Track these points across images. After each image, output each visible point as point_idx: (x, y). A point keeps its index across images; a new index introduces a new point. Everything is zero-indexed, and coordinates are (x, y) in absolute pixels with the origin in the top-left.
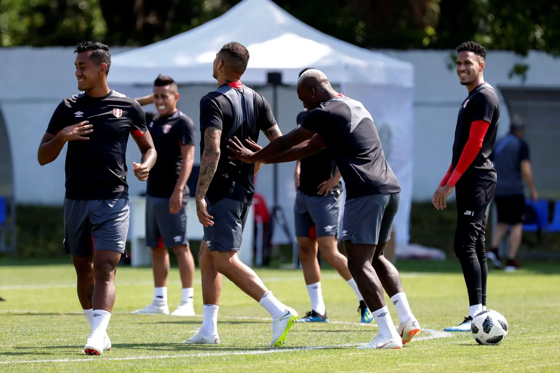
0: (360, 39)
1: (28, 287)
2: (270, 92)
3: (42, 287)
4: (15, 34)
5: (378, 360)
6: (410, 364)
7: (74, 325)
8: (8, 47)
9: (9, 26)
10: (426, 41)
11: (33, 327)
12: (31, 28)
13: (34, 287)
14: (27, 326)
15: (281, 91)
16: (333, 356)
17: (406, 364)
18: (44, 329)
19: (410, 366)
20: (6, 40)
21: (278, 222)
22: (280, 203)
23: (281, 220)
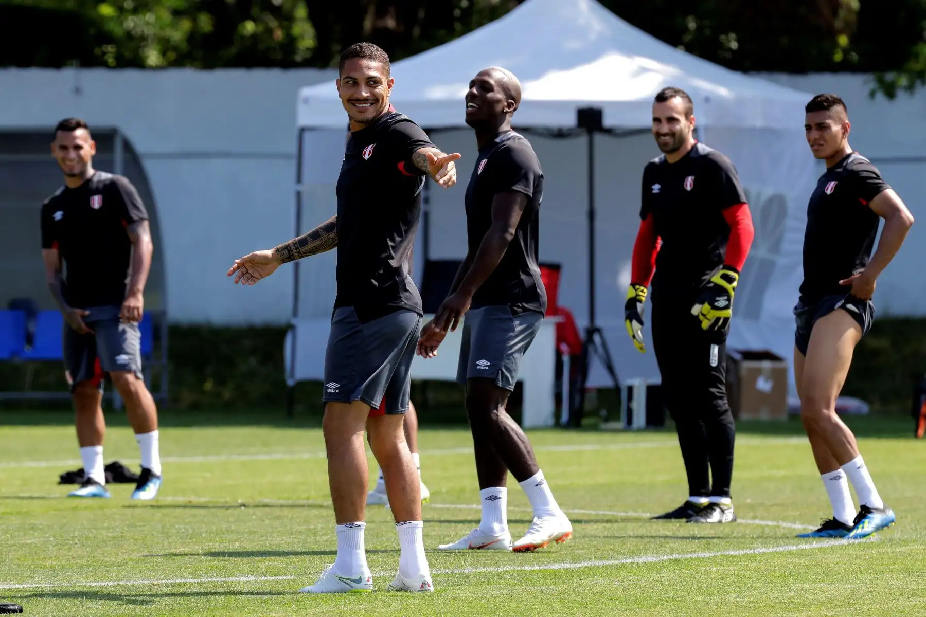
1: (187, 460)
3: (212, 459)
4: (166, 47)
6: (810, 585)
7: (263, 521)
8: (158, 69)
10: (838, 57)
12: (192, 37)
13: (199, 459)
15: (598, 138)
17: (803, 585)
19: (810, 589)
20: (153, 57)
21: (596, 351)
22: (599, 322)
23: (600, 350)
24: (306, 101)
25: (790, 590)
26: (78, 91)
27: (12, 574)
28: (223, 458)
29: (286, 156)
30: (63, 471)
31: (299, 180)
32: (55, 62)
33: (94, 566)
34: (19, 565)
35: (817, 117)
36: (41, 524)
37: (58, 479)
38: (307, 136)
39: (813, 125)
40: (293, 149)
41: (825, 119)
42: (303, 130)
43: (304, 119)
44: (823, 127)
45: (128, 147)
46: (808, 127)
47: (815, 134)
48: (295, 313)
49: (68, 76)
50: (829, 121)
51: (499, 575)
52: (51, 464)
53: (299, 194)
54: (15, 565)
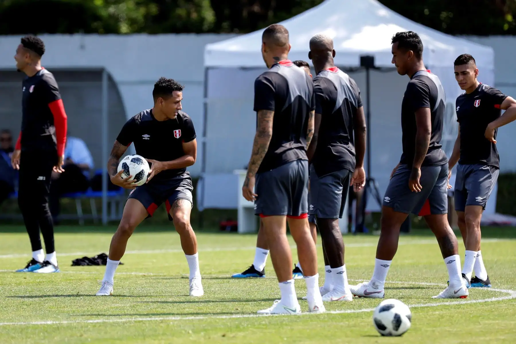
0: (444, 25)
1: (144, 252)
2: (363, 75)
3: (157, 252)
4: (132, 22)
5: (462, 317)
6: (491, 322)
7: (186, 286)
8: (126, 34)
9: (127, 15)
10: (506, 27)
11: (148, 289)
12: (147, 16)
13: (149, 252)
14: (143, 288)
15: (372, 72)
16: (421, 314)
17: (487, 322)
18: (158, 290)
19: (491, 324)
20: (124, 28)
21: (371, 192)
22: (373, 175)
23: (374, 191)
24: (210, 52)
25: (480, 324)
26: (82, 47)
27: (45, 316)
28: (163, 251)
29: (199, 83)
30: (74, 259)
31: (206, 95)
32: (70, 31)
33: (91, 311)
34: (49, 311)
35: (462, 68)
36: (61, 288)
37: (71, 263)
38: (210, 72)
39: (459, 72)
40: (202, 78)
41: (467, 69)
42: (207, 69)
43: (209, 62)
44: (465, 73)
45: (110, 78)
46: (457, 74)
47: (461, 77)
48: (203, 170)
49: (77, 39)
50: (468, 70)
51: (317, 316)
52: (68, 255)
53: (205, 105)
54: (47, 311)
